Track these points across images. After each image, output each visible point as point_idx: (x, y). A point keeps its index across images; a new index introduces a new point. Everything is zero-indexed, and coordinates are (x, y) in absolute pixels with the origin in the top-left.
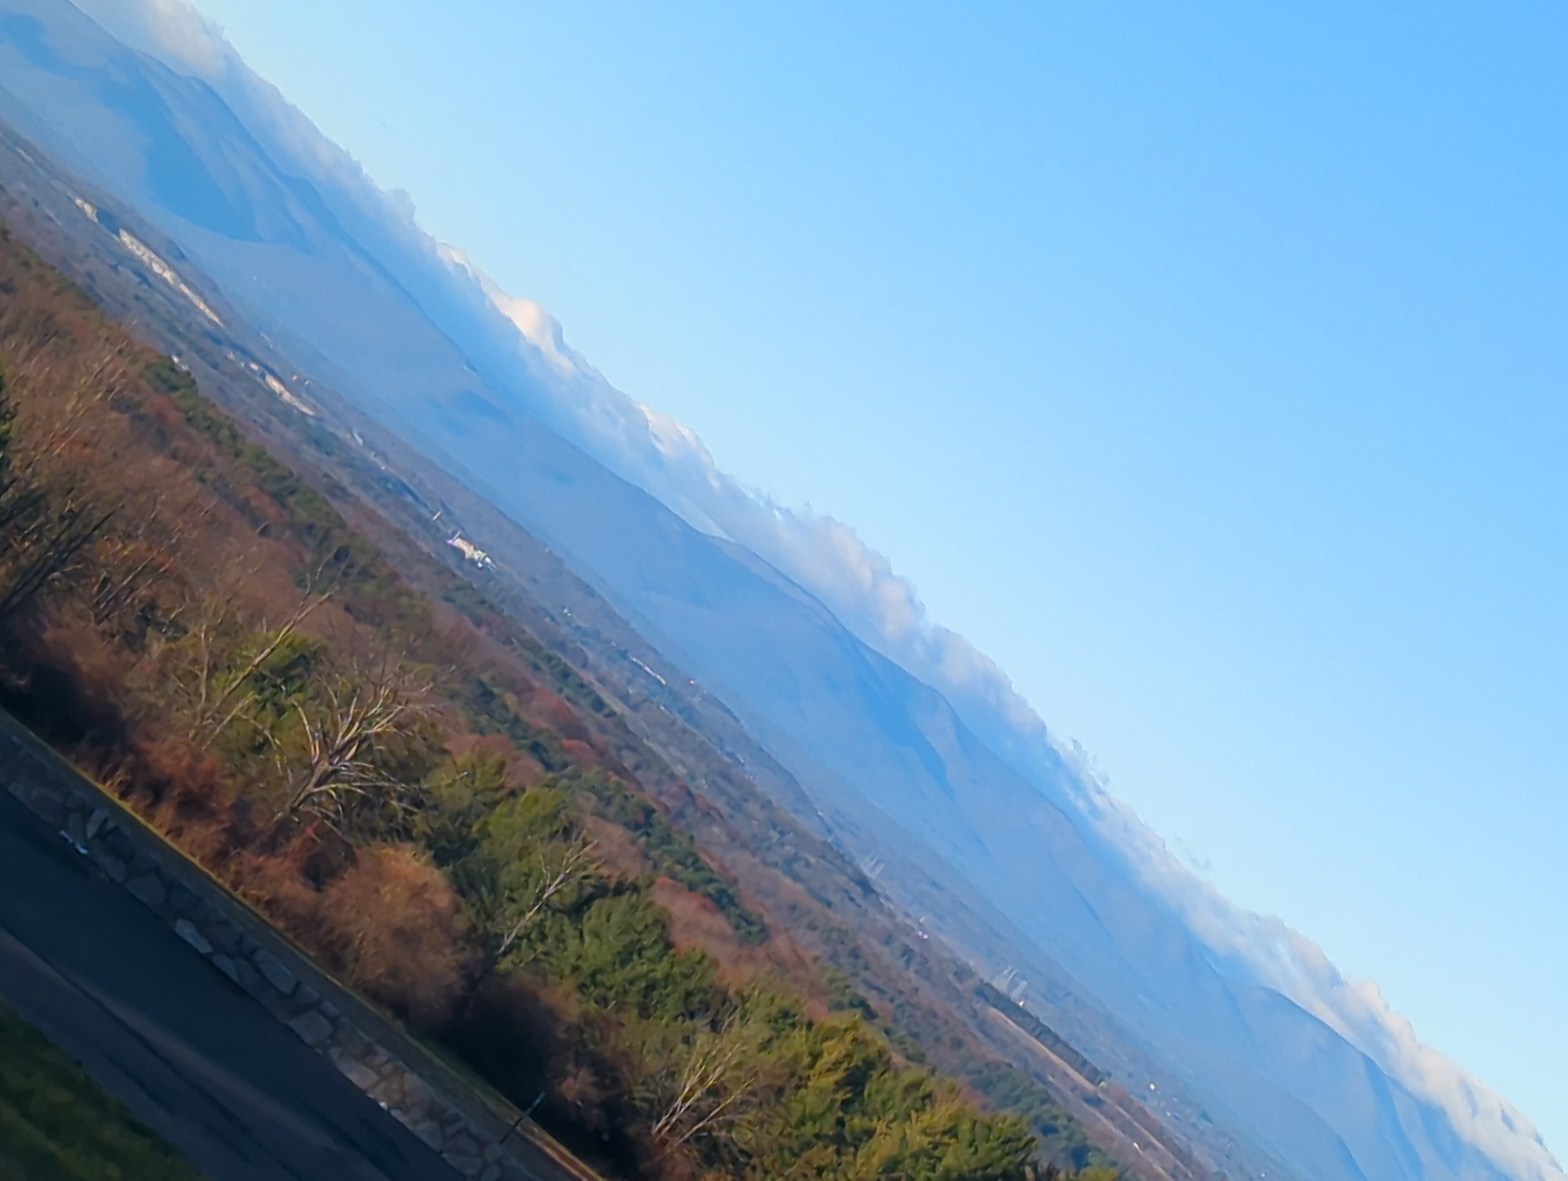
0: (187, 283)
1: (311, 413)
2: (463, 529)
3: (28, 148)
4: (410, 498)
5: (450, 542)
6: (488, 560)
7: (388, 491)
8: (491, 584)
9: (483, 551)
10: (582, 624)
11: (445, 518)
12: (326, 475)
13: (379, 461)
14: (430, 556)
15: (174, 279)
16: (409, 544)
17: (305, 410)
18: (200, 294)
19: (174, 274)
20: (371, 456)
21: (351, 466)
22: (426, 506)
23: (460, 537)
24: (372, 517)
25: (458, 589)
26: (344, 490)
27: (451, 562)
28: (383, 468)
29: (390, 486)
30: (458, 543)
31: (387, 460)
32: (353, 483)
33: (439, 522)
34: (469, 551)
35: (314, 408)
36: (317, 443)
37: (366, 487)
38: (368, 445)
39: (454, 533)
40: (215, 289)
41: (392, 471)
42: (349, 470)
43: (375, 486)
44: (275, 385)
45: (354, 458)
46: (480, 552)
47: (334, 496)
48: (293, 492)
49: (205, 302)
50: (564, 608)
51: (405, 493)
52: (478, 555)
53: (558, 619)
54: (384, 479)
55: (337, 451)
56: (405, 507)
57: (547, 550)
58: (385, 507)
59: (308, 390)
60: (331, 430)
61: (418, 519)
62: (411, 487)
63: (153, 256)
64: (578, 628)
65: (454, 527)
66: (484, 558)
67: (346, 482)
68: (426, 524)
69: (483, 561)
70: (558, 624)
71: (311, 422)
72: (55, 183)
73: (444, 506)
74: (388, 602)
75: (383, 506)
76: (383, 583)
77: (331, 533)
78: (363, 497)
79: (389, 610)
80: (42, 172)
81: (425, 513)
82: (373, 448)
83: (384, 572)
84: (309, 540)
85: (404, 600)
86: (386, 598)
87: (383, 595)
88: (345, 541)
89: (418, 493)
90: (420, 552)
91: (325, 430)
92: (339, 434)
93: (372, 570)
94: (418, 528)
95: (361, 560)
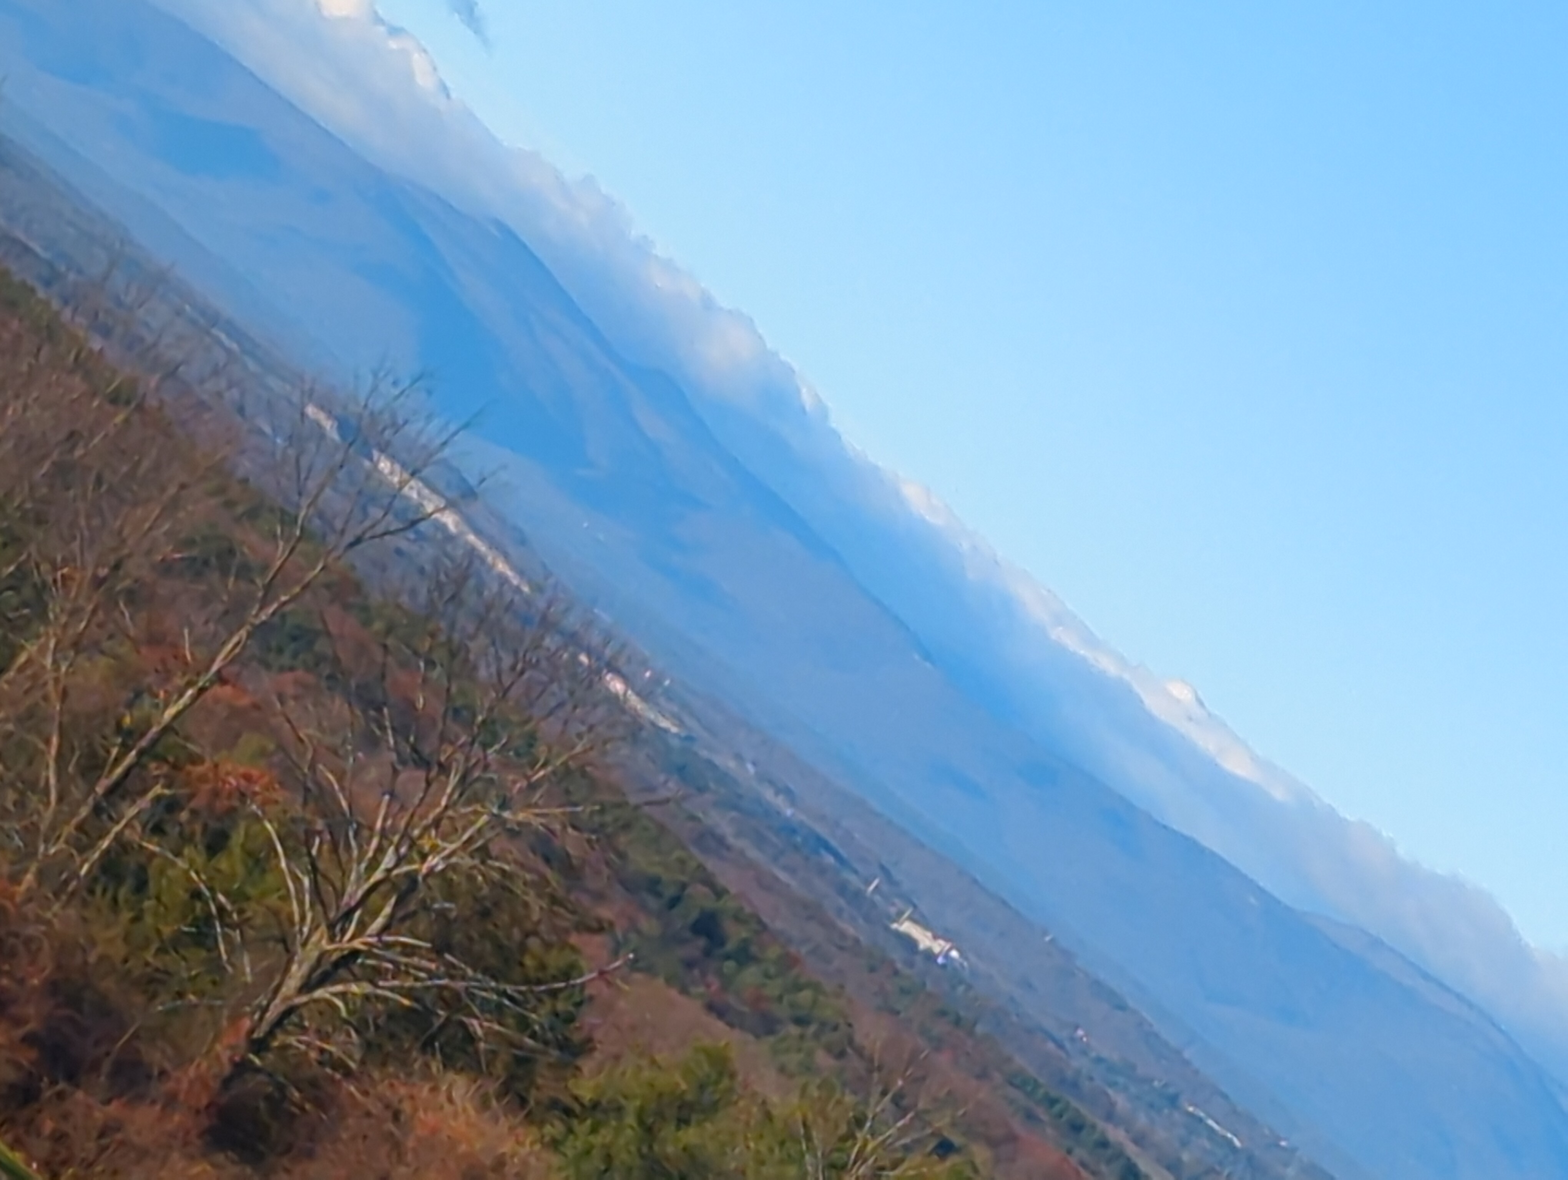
0: (478, 532)
1: (674, 730)
2: (915, 906)
4: (830, 860)
5: (895, 926)
6: (954, 954)
7: (796, 848)
8: (959, 989)
9: (947, 940)
10: (1105, 1054)
11: (885, 888)
12: (693, 818)
13: (780, 802)
14: (857, 941)
15: (457, 525)
16: (827, 925)
17: (664, 723)
18: (500, 549)
19: (457, 518)
20: (768, 794)
21: (735, 808)
22: (856, 872)
23: (911, 919)
24: (768, 884)
25: (904, 993)
26: (721, 841)
27: (894, 955)
28: (788, 813)
29: (799, 839)
30: (906, 927)
31: (793, 801)
32: (739, 834)
33: (877, 898)
34: (924, 940)
35: (681, 723)
36: (681, 772)
37: (760, 841)
38: (765, 778)
39: (900, 914)
40: (523, 541)
41: (802, 817)
42: (734, 814)
43: (774, 839)
44: (617, 686)
45: (740, 797)
46: (942, 942)
48: (626, 826)
49: (506, 557)
50: (1076, 1030)
51: (823, 852)
52: (938, 946)
53: (1068, 1045)
54: (790, 829)
55: (712, 785)
56: (822, 871)
57: (1047, 939)
58: (791, 870)
59: (668, 693)
60: (704, 753)
61: (842, 889)
62: (834, 843)
63: (426, 492)
64: (1099, 1060)
65: (900, 903)
66: (950, 949)
68: (856, 897)
69: (947, 956)
70: (1068, 1053)
71: (675, 743)
72: (273, 382)
73: (884, 870)
74: (780, 998)
75: (785, 868)
76: (772, 970)
77: (689, 891)
78: (753, 853)
79: (781, 1011)
80: (252, 366)
81: (854, 880)
82: (771, 782)
83: (773, 952)
84: (653, 903)
85: (805, 996)
86: (776, 993)
87: (773, 989)
88: (710, 903)
89: (842, 852)
90: (843, 935)
91: (696, 754)
92: (718, 760)
93: (754, 949)
94: (842, 902)
95: (735, 934)
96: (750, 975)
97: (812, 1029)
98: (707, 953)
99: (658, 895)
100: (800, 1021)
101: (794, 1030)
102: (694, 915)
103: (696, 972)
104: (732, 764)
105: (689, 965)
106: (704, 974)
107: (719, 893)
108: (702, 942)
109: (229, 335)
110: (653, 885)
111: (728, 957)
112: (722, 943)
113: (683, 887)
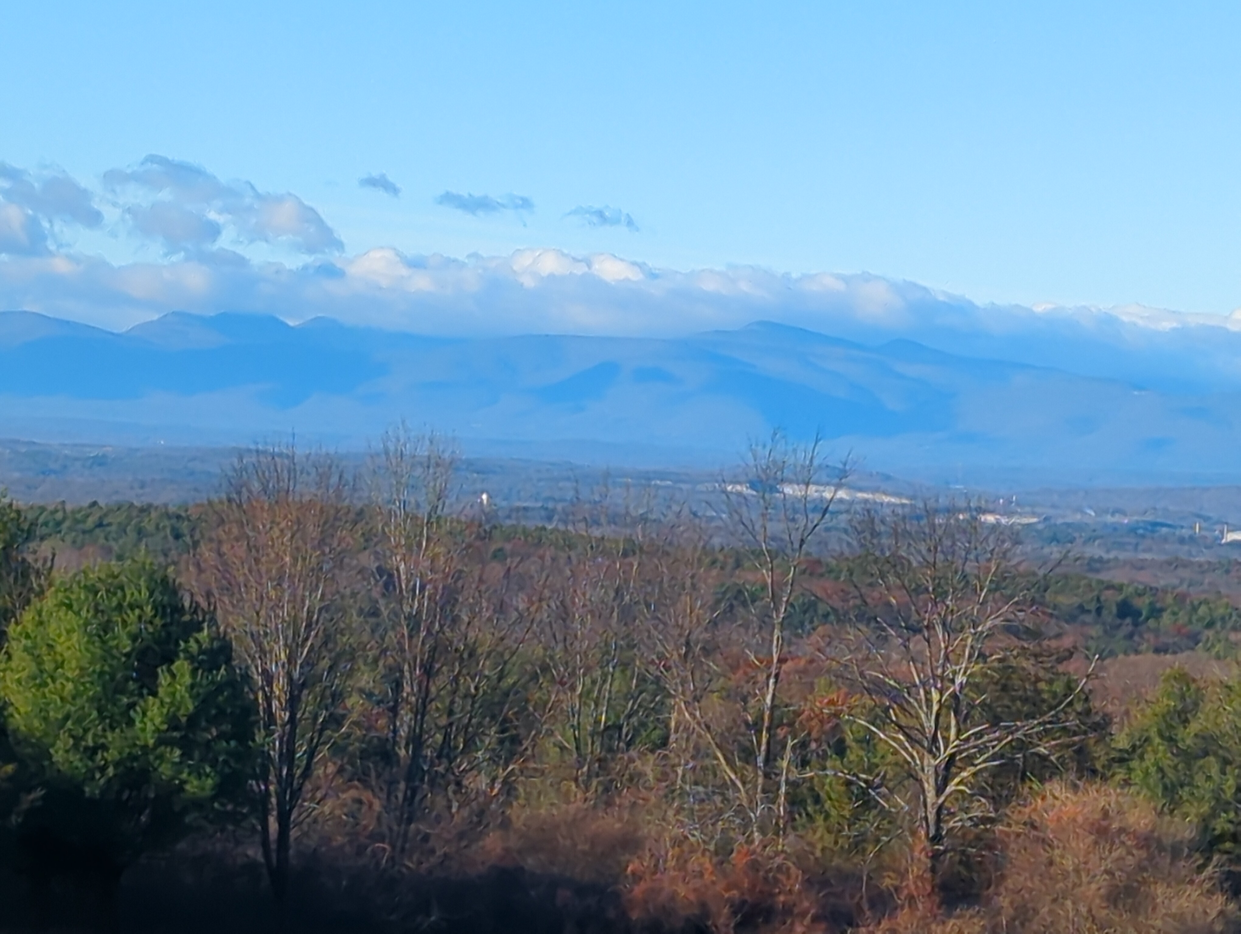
0: (861, 490)
1: (1035, 520)
2: (1227, 523)
3: (662, 476)
4: (1164, 530)
5: (1224, 541)
7: (1143, 536)
11: (1204, 525)
12: (1078, 559)
13: (1117, 518)
14: (1209, 563)
15: (848, 494)
16: (1188, 564)
17: (1028, 521)
18: (878, 490)
19: (845, 490)
20: (1109, 519)
21: (1096, 538)
22: (1182, 527)
23: (1228, 531)
24: (1140, 566)
26: (1100, 560)
28: (1126, 521)
29: (1141, 531)
30: (1230, 537)
31: (1124, 513)
32: (1108, 551)
33: (1204, 533)
35: (1036, 514)
36: (1054, 539)
37: (1121, 546)
38: (1101, 512)
39: (1222, 532)
40: (887, 478)
41: (1135, 518)
42: (1097, 542)
43: (1126, 540)
44: (990, 519)
45: (1094, 531)
47: (1097, 571)
48: (1046, 589)
49: (885, 493)
51: (1158, 528)
54: (1132, 530)
55: (1076, 535)
56: (1165, 539)
58: (1149, 550)
59: (1018, 504)
60: (1060, 521)
61: (1182, 541)
62: (1159, 520)
63: (819, 488)
65: (1218, 527)
67: (1101, 554)
68: (1193, 540)
71: (1040, 527)
72: (700, 487)
73: (1196, 516)
74: (1190, 622)
75: (1144, 551)
76: (1176, 609)
77: (1102, 598)
78: (1122, 556)
79: (1197, 627)
80: (684, 486)
81: (1186, 532)
82: (1106, 511)
83: (1169, 599)
84: (1088, 618)
85: (1203, 610)
86: (1186, 619)
87: (1183, 618)
88: (1120, 598)
89: (1169, 522)
90: (1200, 565)
91: (1055, 525)
92: (1069, 520)
93: (1158, 605)
94: (1186, 548)
95: (1142, 603)
96: (1166, 619)
97: (1219, 625)
98: (1136, 624)
99: (1089, 611)
100: (1210, 625)
101: (1210, 633)
102: (1114, 610)
103: (1136, 638)
104: (1078, 517)
105: (1130, 636)
106: (1141, 636)
107: (1119, 588)
108: (1128, 620)
109: (662, 480)
110: (1082, 609)
111: (1147, 619)
112: (1140, 614)
113: (1098, 600)
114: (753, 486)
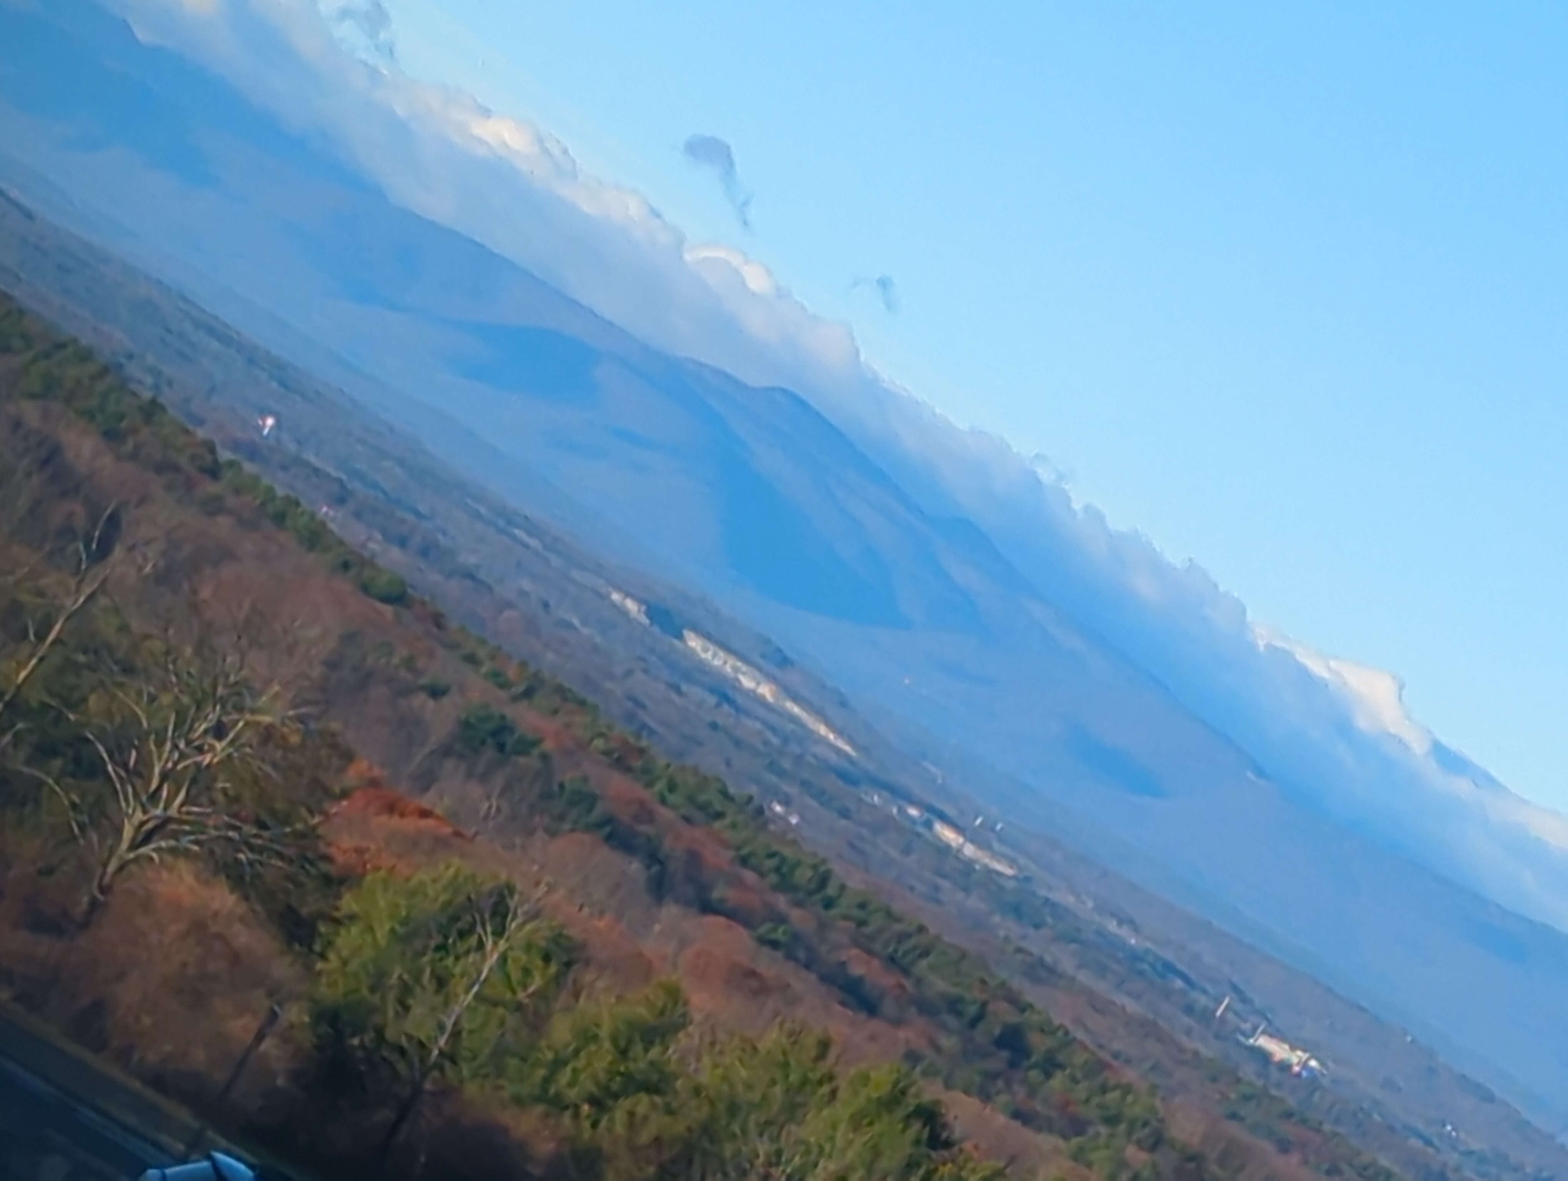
0: (796, 698)
1: (1009, 872)
2: (1269, 1022)
3: (533, 529)
4: (1179, 983)
5: (1248, 1041)
6: (1313, 1063)
7: (1141, 974)
8: (1317, 1096)
9: (1304, 1051)
10: (1475, 1146)
11: (1238, 1006)
12: (1019, 950)
13: (1124, 932)
15: (774, 695)
17: (998, 866)
18: (819, 713)
19: (774, 687)
20: (1112, 926)
21: (1074, 941)
22: (1205, 992)
23: (1264, 1032)
25: (1247, 1098)
27: (1249, 1071)
28: (1133, 941)
29: (1144, 966)
30: (1263, 1042)
31: (1136, 929)
33: (1229, 1016)
34: (1279, 1050)
35: (1015, 864)
36: (1017, 911)
37: (1102, 970)
38: (1107, 910)
39: (1255, 1029)
40: (843, 704)
41: (1149, 945)
42: (1073, 946)
43: (1115, 967)
44: (948, 835)
45: (1080, 930)
46: (1299, 1053)
47: (1037, 980)
48: (925, 954)
49: (827, 723)
50: (1444, 1126)
51: (1171, 976)
52: (1296, 1057)
53: (1436, 1141)
54: (1135, 957)
55: (1049, 920)
56: (1169, 994)
57: (1409, 1039)
58: (1136, 996)
59: (1001, 839)
60: (1043, 892)
61: (1189, 1009)
62: (1181, 967)
63: (739, 664)
64: (1470, 1153)
65: (1254, 1019)
66: (1308, 1059)
67: (1067, 965)
68: (1206, 1017)
69: (1305, 1065)
70: (1438, 1150)
71: (1010, 883)
72: (576, 574)
73: (1235, 988)
74: (1087, 1100)
75: (1129, 994)
76: (1079, 1075)
77: (991, 1007)
78: (1084, 977)
79: (1091, 1112)
80: (555, 561)
81: (1202, 1001)
82: (1114, 915)
83: (1080, 1058)
84: (951, 1021)
85: (1113, 1096)
86: (1083, 1096)
87: (1081, 1091)
88: (1011, 1016)
89: (1193, 976)
90: (1182, 1050)
91: (1034, 894)
92: (1054, 896)
93: (1061, 1058)
94: (1187, 1021)
95: (1039, 1043)
96: (1058, 1081)
97: (1123, 1127)
98: (1013, 1065)
99: (959, 1014)
100: (1112, 1120)
101: (1103, 1130)
102: (997, 1031)
103: (1000, 1083)
104: (1070, 900)
105: (992, 1076)
106: (1008, 1084)
107: (1023, 1008)
108: (1005, 1054)
109: (529, 533)
110: (954, 1005)
111: (1034, 1066)
112: (1027, 1055)
113: (984, 1005)
114: (652, 612)
